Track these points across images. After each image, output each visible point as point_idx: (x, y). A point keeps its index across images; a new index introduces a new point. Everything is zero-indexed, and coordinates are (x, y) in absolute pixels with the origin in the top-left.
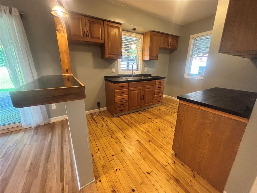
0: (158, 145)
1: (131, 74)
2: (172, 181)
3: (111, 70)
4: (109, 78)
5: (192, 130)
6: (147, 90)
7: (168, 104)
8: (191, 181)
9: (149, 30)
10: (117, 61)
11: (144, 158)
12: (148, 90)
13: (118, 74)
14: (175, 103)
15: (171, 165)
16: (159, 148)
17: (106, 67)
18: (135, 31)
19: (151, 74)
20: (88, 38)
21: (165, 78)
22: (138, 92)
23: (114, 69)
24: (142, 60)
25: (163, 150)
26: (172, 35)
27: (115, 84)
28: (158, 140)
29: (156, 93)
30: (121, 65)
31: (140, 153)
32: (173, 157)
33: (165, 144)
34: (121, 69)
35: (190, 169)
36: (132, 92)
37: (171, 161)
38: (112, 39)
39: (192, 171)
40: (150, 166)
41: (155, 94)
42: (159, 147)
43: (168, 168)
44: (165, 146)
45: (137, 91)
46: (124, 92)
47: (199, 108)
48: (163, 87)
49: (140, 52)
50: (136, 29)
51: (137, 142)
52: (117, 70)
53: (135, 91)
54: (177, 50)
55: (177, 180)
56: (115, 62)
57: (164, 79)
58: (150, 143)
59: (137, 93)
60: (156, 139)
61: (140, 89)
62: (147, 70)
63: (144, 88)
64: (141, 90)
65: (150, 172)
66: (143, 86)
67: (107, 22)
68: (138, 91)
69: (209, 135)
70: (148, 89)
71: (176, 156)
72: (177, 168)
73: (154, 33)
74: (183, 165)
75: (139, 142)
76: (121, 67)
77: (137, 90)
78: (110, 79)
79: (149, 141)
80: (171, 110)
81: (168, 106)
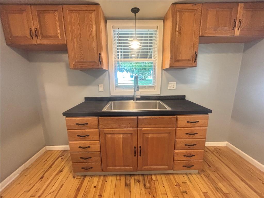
3: (96, 87)
6: (150, 136)
12: (152, 138)
13: (110, 94)
18: (137, 14)
19: (185, 96)
21: (210, 111)
22: (123, 138)
23: (101, 87)
24: (162, 68)
27: (66, 118)
29: (180, 145)
36: (109, 136)
41: (177, 147)
45: (121, 136)
46: (88, 136)
49: (157, 55)
53: (116, 136)
56: (105, 73)
57: (207, 114)
59: (121, 140)
61: (131, 132)
62: (175, 88)
63: (141, 131)
64: (132, 134)
66: (137, 127)
67: (68, 5)
68: (125, 136)
70: (155, 135)
77: (123, 134)
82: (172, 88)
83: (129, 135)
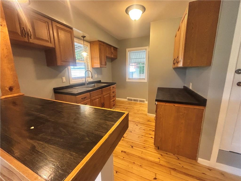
0: (141, 147)
1: (84, 81)
2: (173, 172)
3: (61, 79)
4: (60, 90)
5: (170, 123)
6: (105, 96)
7: (120, 106)
8: (180, 164)
9: (97, 40)
10: (67, 69)
11: (140, 166)
13: (70, 83)
14: (123, 103)
15: (161, 159)
16: (144, 149)
17: (54, 76)
18: (84, 38)
19: (101, 80)
20: (31, 38)
23: (64, 79)
24: (92, 67)
25: (146, 149)
26: (113, 47)
27: (77, 96)
28: (136, 141)
29: (112, 97)
30: (72, 73)
31: (134, 163)
32: (157, 151)
33: (145, 143)
34: (73, 78)
35: (172, 154)
36: (94, 101)
37: (159, 156)
38: (64, 43)
39: (174, 155)
40: (150, 170)
41: (111, 99)
42: (142, 148)
43: (162, 163)
44: (146, 144)
45: (98, 100)
47: (174, 106)
48: (116, 91)
49: (89, 60)
50: (85, 37)
51: (122, 153)
52: (68, 79)
53: (96, 100)
54: (117, 59)
55: (174, 170)
56: (65, 70)
58: (134, 148)
60: (135, 142)
61: (100, 97)
62: (97, 77)
63: (103, 95)
64: (101, 97)
65: (155, 177)
66: (102, 94)
67: (56, 23)
69: (183, 123)
71: (158, 149)
72: (166, 159)
73: (101, 44)
74: (167, 154)
75: (125, 152)
76: (72, 75)
77: (98, 98)
78: (62, 90)
79: (132, 147)
80: (125, 110)
81: (121, 107)
82: (96, 77)
83: (100, 98)
